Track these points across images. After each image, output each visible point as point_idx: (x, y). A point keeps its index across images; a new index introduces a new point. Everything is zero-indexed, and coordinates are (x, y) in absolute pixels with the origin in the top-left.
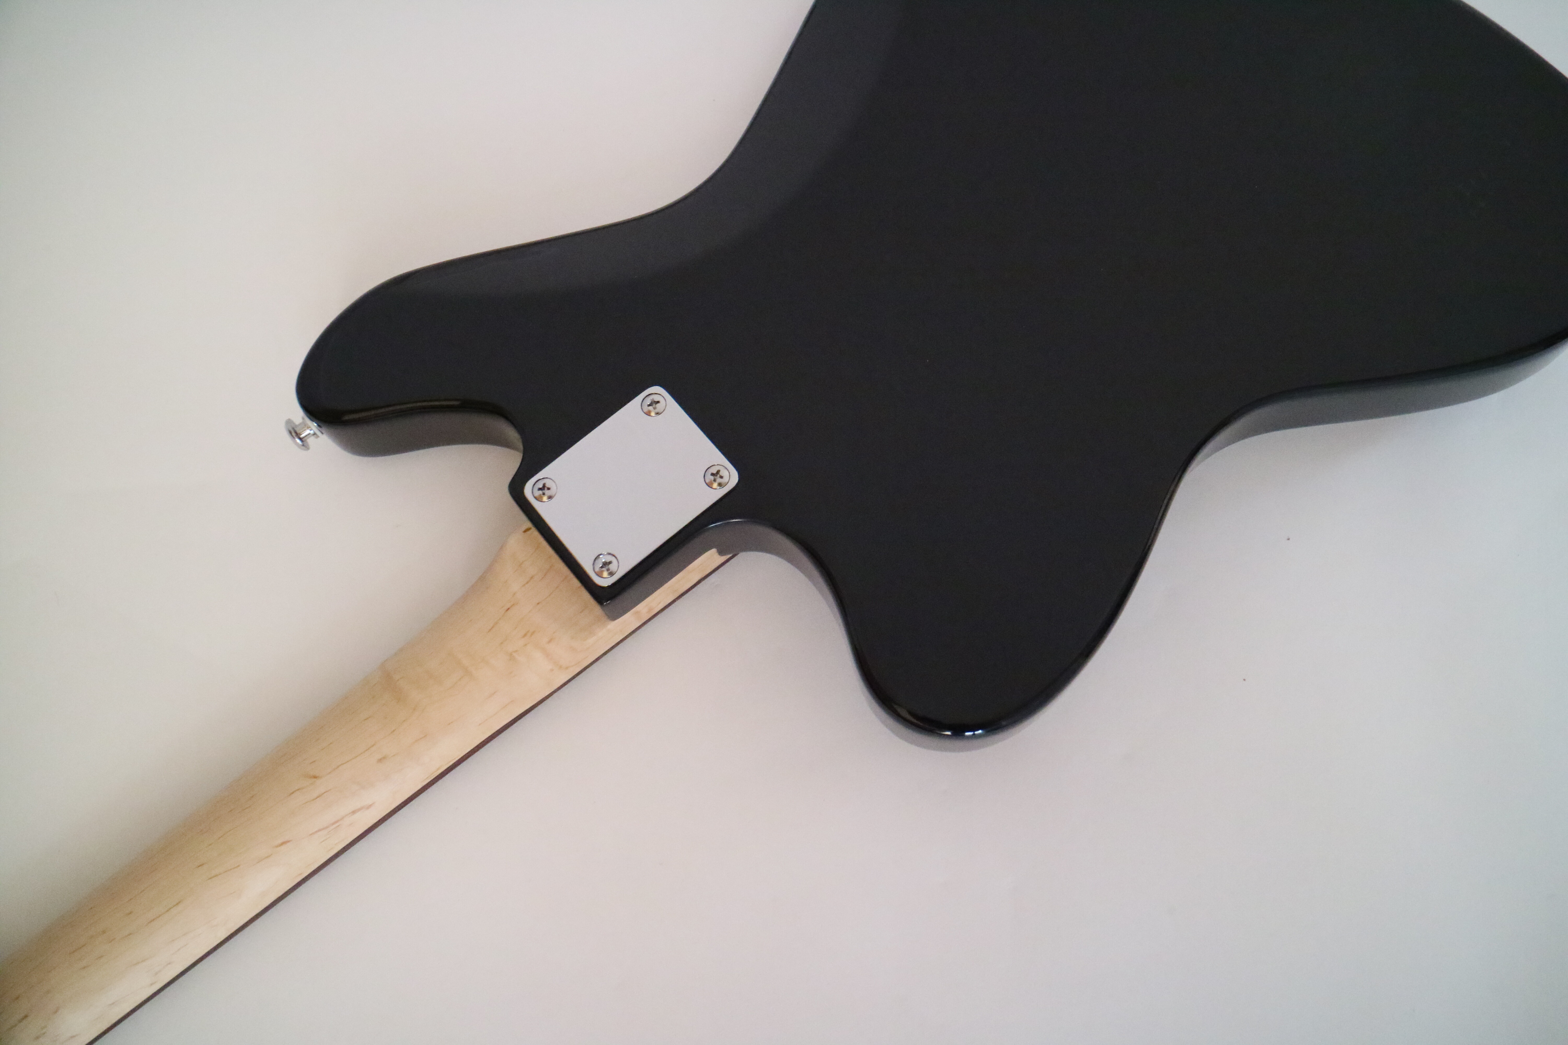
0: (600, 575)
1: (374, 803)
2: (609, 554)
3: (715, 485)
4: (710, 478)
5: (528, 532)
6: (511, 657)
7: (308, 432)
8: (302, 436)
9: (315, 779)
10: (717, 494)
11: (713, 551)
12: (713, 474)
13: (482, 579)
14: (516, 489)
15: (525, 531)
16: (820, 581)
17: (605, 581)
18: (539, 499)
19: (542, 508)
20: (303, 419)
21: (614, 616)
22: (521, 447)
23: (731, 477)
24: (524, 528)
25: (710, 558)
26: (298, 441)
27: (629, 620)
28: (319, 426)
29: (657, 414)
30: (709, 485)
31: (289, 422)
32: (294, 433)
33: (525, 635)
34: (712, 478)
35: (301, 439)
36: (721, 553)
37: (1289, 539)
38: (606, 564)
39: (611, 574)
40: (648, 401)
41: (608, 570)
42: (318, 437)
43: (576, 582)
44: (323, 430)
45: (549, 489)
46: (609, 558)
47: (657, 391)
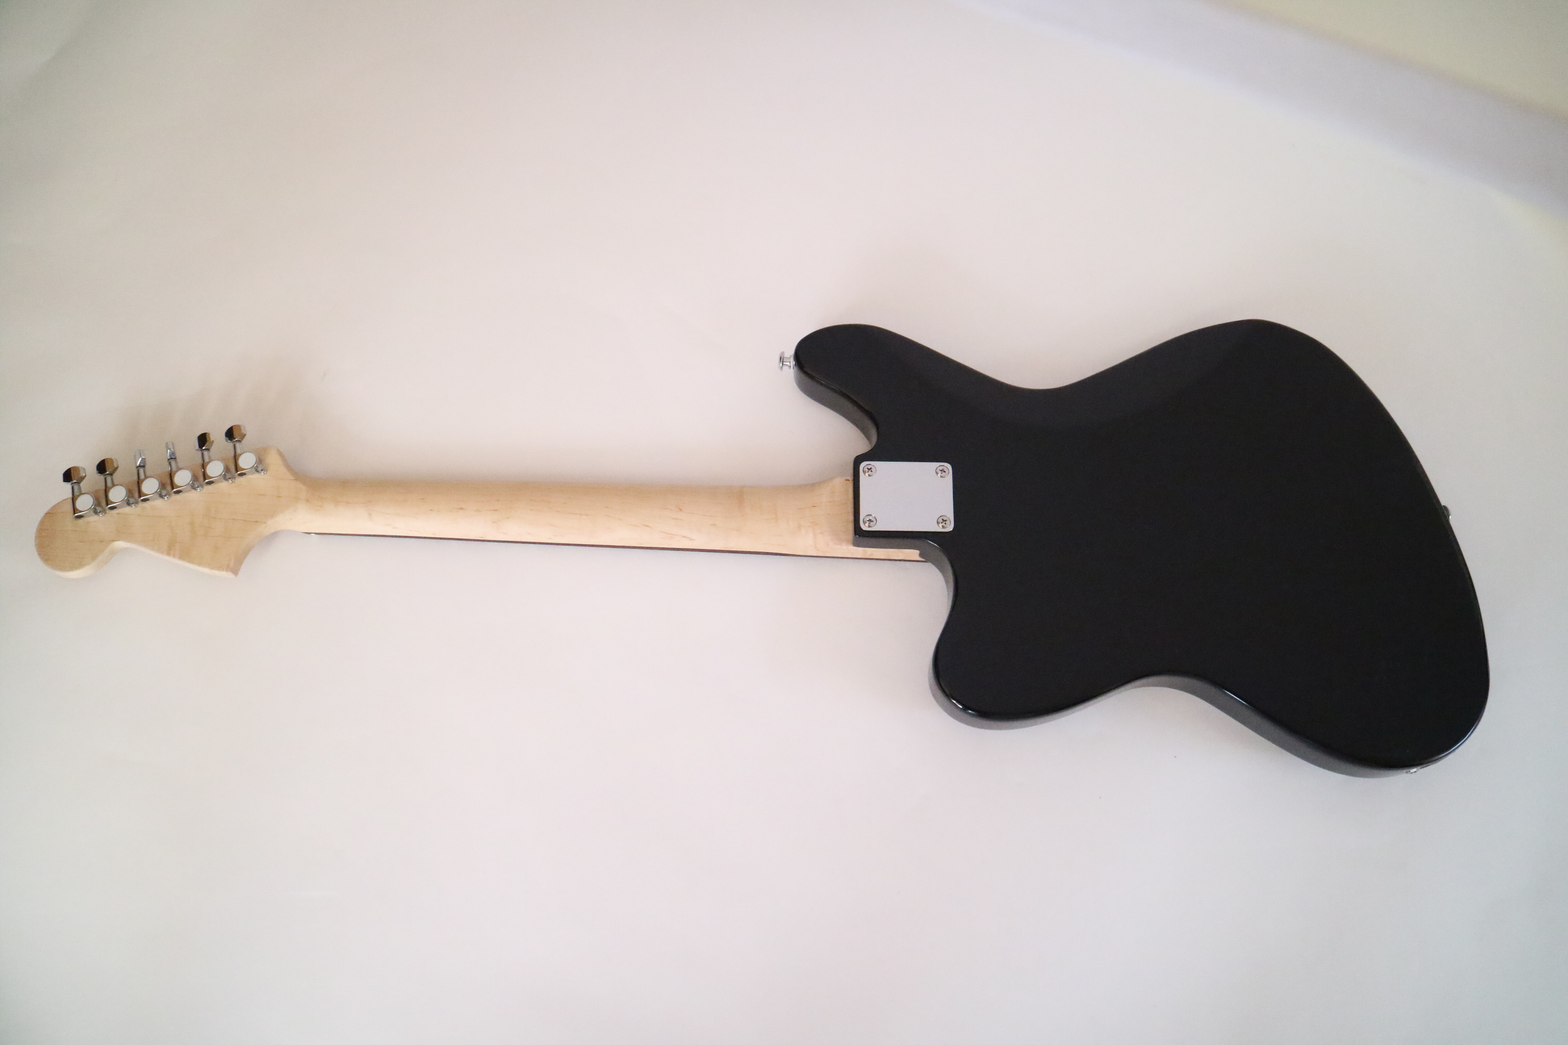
0: (864, 523)
1: (695, 540)
2: (875, 518)
3: (940, 525)
4: (940, 520)
5: (848, 482)
6: (799, 527)
7: (788, 364)
8: (784, 363)
9: (679, 510)
10: (939, 529)
11: (917, 552)
12: (943, 520)
13: (813, 485)
14: (858, 460)
15: (847, 480)
16: (951, 594)
17: (865, 527)
18: (864, 472)
19: (863, 478)
20: (791, 356)
21: (856, 544)
22: (873, 445)
23: (950, 528)
24: (848, 478)
25: (914, 554)
26: (781, 364)
27: (860, 551)
28: (795, 365)
29: (941, 477)
30: (938, 523)
31: (783, 353)
32: (782, 360)
33: (812, 523)
34: (942, 521)
35: (783, 364)
36: (921, 555)
37: (1175, 757)
38: (870, 521)
39: (869, 526)
40: (941, 468)
41: (869, 524)
42: (790, 369)
43: (851, 518)
44: (795, 368)
45: (872, 471)
46: (874, 520)
47: (948, 467)
